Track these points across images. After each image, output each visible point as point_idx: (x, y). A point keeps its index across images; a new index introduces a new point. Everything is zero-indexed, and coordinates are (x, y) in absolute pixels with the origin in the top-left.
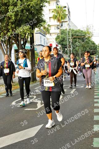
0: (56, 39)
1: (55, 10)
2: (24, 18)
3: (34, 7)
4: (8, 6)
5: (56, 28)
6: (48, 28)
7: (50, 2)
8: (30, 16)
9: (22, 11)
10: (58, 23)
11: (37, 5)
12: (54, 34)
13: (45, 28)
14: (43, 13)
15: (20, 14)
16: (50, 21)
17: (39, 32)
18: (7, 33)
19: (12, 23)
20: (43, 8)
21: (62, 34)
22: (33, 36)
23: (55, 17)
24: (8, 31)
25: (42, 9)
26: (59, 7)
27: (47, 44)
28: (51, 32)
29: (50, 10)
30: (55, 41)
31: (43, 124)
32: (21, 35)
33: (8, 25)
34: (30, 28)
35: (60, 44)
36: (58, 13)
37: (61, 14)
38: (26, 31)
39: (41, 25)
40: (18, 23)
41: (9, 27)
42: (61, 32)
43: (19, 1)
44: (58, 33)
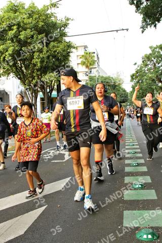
1: (83, 56)
2: (50, 65)
3: (61, 53)
4: (34, 53)
5: (84, 75)
7: (78, 48)
8: (57, 63)
9: (48, 57)
10: (87, 70)
11: (64, 51)
14: (70, 59)
15: (45, 60)
16: (78, 68)
18: (32, 80)
19: (38, 70)
20: (71, 54)
21: (91, 81)
22: (60, 84)
23: (83, 63)
24: (34, 78)
25: (69, 56)
26: (87, 53)
29: (77, 56)
31: (70, 177)
32: (47, 82)
33: (33, 72)
34: (57, 75)
36: (86, 59)
37: (89, 60)
38: (52, 78)
40: (44, 70)
41: (35, 75)
42: (90, 79)
43: (45, 47)
44: (87, 80)
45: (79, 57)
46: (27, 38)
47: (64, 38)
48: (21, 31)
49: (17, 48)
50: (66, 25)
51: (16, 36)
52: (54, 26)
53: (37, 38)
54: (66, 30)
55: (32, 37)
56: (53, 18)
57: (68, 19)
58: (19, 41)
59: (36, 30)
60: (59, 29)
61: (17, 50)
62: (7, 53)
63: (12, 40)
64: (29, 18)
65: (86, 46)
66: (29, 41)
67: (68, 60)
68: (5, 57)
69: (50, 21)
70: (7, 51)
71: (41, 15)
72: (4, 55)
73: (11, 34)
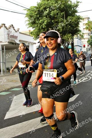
0: (88, 42)
1: (87, 24)
2: (68, 29)
3: (74, 22)
4: (58, 23)
5: (88, 35)
6: (82, 35)
7: (84, 19)
8: (72, 28)
9: (67, 25)
10: (89, 32)
11: (75, 21)
12: (86, 39)
13: (80, 35)
14: (79, 26)
15: (65, 27)
16: (84, 31)
17: (77, 38)
20: (80, 23)
21: (91, 38)
22: (73, 39)
23: (87, 28)
25: (79, 24)
26: (89, 22)
27: (82, 45)
28: (84, 37)
29: (84, 24)
30: (87, 43)
31: (79, 94)
32: (66, 40)
34: (71, 36)
35: (90, 45)
36: (89, 25)
37: (90, 26)
38: (69, 37)
39: (78, 34)
42: (91, 37)
43: (65, 19)
44: (89, 38)
45: (85, 24)
46: (55, 15)
47: (76, 14)
48: (51, 11)
49: (49, 21)
50: (77, 6)
51: (49, 14)
52: (70, 7)
53: (60, 15)
54: (77, 9)
55: (58, 14)
56: (69, 3)
57: (78, 2)
58: (50, 17)
59: (59, 10)
60: (73, 9)
61: (49, 22)
62: (44, 24)
63: (46, 16)
64: (55, 3)
65: (89, 17)
66: (56, 16)
67: (78, 26)
68: (42, 26)
69: (68, 4)
70: (44, 23)
71: (62, 1)
72: (42, 25)
73: (46, 13)
